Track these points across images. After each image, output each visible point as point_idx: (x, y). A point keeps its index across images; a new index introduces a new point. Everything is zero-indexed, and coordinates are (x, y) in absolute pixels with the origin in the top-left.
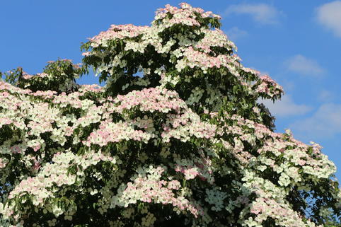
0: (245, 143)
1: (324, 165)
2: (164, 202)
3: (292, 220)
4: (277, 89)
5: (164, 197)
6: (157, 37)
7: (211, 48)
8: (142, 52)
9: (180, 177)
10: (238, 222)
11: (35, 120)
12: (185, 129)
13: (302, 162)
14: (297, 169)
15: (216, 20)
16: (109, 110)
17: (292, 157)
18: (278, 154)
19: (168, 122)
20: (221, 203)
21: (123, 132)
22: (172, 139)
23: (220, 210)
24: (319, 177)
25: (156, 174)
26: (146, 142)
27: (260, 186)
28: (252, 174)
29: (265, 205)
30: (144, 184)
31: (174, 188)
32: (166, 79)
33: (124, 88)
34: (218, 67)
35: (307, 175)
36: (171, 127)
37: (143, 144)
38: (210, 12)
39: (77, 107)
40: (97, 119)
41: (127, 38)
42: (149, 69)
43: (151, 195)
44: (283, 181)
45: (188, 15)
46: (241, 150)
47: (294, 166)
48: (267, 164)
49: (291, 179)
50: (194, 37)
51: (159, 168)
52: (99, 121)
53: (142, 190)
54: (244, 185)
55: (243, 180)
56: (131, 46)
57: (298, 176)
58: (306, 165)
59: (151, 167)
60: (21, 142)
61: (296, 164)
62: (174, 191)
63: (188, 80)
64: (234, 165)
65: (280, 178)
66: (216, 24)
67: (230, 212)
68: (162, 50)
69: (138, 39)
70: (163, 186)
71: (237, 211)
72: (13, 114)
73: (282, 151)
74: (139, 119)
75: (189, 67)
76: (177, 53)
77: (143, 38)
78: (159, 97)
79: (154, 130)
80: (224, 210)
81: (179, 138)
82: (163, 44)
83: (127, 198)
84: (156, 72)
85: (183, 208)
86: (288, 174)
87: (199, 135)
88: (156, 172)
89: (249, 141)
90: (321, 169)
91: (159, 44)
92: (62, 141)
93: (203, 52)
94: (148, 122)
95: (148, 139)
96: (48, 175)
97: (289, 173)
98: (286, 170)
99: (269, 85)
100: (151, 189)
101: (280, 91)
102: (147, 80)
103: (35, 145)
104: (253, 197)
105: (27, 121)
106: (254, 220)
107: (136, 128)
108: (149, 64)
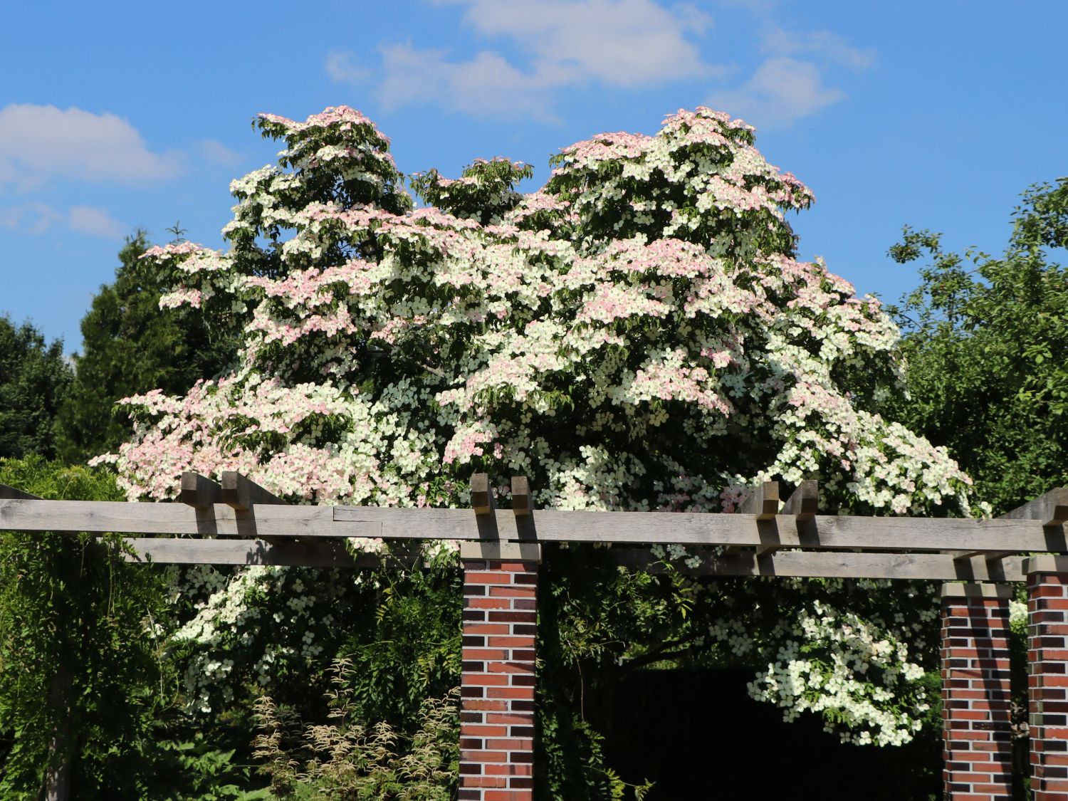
0: (768, 290)
1: (885, 330)
2: (688, 399)
3: (844, 414)
4: (806, 195)
5: (687, 392)
6: (668, 158)
7: (744, 177)
8: (647, 178)
9: (707, 365)
10: (768, 413)
11: (496, 272)
12: (714, 300)
13: (854, 327)
14: (847, 336)
15: (749, 132)
16: (607, 265)
17: (840, 318)
18: (819, 311)
19: (693, 289)
20: (742, 384)
21: (633, 303)
22: (699, 313)
23: (742, 395)
24: (878, 349)
25: (675, 359)
26: (663, 317)
27: (794, 358)
28: (781, 338)
29: (808, 393)
30: (662, 374)
31: (699, 379)
32: (679, 219)
33: (616, 227)
34: (758, 208)
35: (861, 345)
36: (697, 295)
37: (661, 319)
38: (740, 121)
39: (551, 254)
40: (590, 278)
41: (626, 158)
42: (655, 203)
43: (671, 389)
44: (827, 352)
45: (712, 128)
46: (763, 300)
47: (843, 331)
48: (802, 325)
49: (838, 350)
50: (718, 157)
51: (679, 351)
52: (592, 281)
53: (658, 382)
54: (770, 355)
55: (768, 347)
56: (630, 170)
57: (848, 345)
58: (859, 330)
59: (668, 350)
60: (478, 305)
61: (846, 329)
62: (699, 383)
63: (712, 223)
64: (753, 325)
65: (823, 348)
66: (749, 138)
67: (757, 399)
68: (674, 177)
69: (639, 160)
70: (685, 376)
71: (766, 399)
72: (467, 265)
73: (825, 307)
74: (653, 284)
75: (717, 208)
76: (697, 182)
77: (647, 159)
78: (681, 255)
79: (674, 299)
80: (747, 395)
81: (707, 312)
82: (676, 168)
83: (637, 392)
84: (664, 207)
85: (711, 406)
86: (835, 345)
87: (735, 309)
88: (676, 357)
89: (773, 288)
90: (880, 337)
91: (671, 169)
92: (534, 304)
93: (735, 185)
94: (666, 289)
95: (667, 312)
96: (518, 352)
97: (836, 342)
98: (832, 337)
99: (794, 188)
100: (671, 381)
101: (809, 198)
102: (650, 217)
103: (500, 309)
104: (791, 380)
105: (485, 275)
106: (793, 415)
107: (649, 297)
108: (654, 195)
